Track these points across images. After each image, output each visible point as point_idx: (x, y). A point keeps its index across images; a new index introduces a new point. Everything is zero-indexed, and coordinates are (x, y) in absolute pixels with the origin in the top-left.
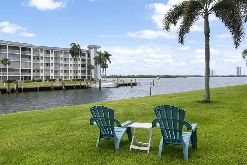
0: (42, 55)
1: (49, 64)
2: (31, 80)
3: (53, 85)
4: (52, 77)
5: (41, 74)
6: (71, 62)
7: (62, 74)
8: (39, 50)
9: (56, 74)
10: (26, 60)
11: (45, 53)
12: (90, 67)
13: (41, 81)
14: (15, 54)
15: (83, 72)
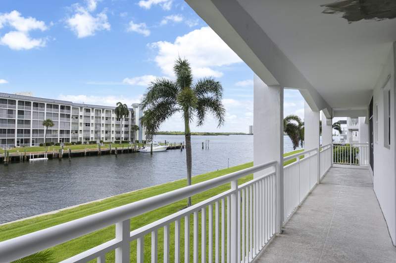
0: (82, 113)
1: (89, 124)
2: (70, 142)
3: (101, 149)
4: (92, 138)
5: (81, 135)
6: (114, 122)
7: (103, 135)
8: (78, 108)
9: (96, 135)
10: (65, 120)
11: (85, 111)
12: (135, 128)
13: (79, 143)
14: (54, 114)
15: (126, 132)
